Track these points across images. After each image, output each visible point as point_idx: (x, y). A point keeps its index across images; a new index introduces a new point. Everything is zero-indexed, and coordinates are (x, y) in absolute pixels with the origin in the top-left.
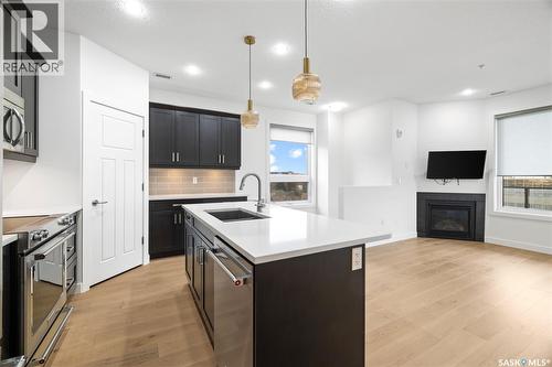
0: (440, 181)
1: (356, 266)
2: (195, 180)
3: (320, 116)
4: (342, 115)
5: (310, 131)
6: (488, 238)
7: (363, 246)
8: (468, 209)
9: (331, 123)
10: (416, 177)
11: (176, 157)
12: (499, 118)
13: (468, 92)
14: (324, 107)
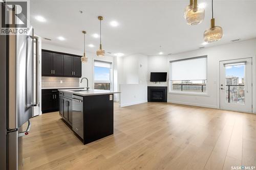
0: (155, 83)
1: (111, 99)
2: (61, 82)
3: (115, 58)
4: (123, 58)
5: (111, 63)
6: (168, 101)
7: (113, 94)
8: (163, 92)
9: (118, 61)
10: (147, 81)
11: (53, 72)
12: (171, 62)
13: (161, 53)
14: (115, 55)
